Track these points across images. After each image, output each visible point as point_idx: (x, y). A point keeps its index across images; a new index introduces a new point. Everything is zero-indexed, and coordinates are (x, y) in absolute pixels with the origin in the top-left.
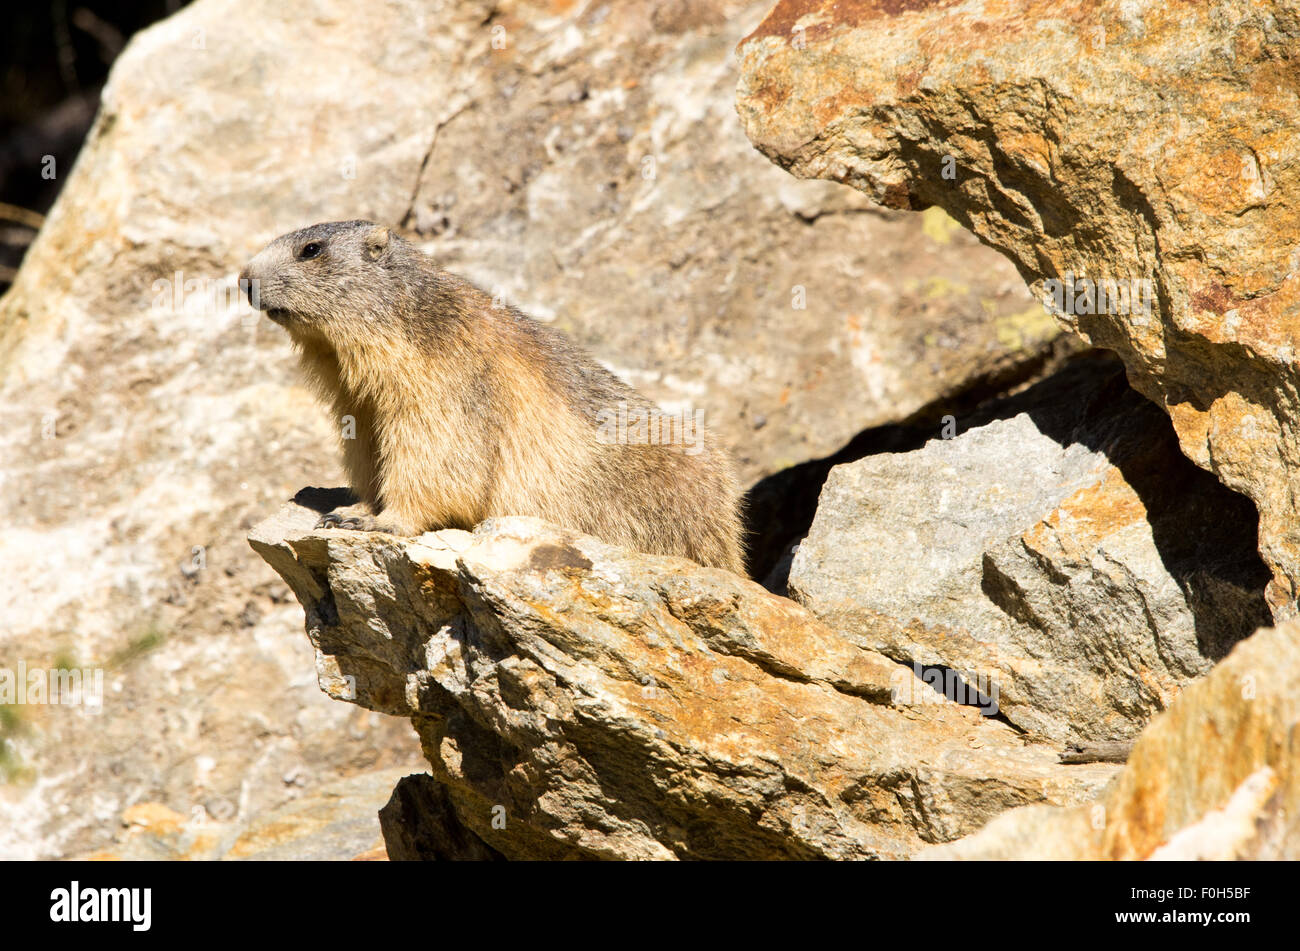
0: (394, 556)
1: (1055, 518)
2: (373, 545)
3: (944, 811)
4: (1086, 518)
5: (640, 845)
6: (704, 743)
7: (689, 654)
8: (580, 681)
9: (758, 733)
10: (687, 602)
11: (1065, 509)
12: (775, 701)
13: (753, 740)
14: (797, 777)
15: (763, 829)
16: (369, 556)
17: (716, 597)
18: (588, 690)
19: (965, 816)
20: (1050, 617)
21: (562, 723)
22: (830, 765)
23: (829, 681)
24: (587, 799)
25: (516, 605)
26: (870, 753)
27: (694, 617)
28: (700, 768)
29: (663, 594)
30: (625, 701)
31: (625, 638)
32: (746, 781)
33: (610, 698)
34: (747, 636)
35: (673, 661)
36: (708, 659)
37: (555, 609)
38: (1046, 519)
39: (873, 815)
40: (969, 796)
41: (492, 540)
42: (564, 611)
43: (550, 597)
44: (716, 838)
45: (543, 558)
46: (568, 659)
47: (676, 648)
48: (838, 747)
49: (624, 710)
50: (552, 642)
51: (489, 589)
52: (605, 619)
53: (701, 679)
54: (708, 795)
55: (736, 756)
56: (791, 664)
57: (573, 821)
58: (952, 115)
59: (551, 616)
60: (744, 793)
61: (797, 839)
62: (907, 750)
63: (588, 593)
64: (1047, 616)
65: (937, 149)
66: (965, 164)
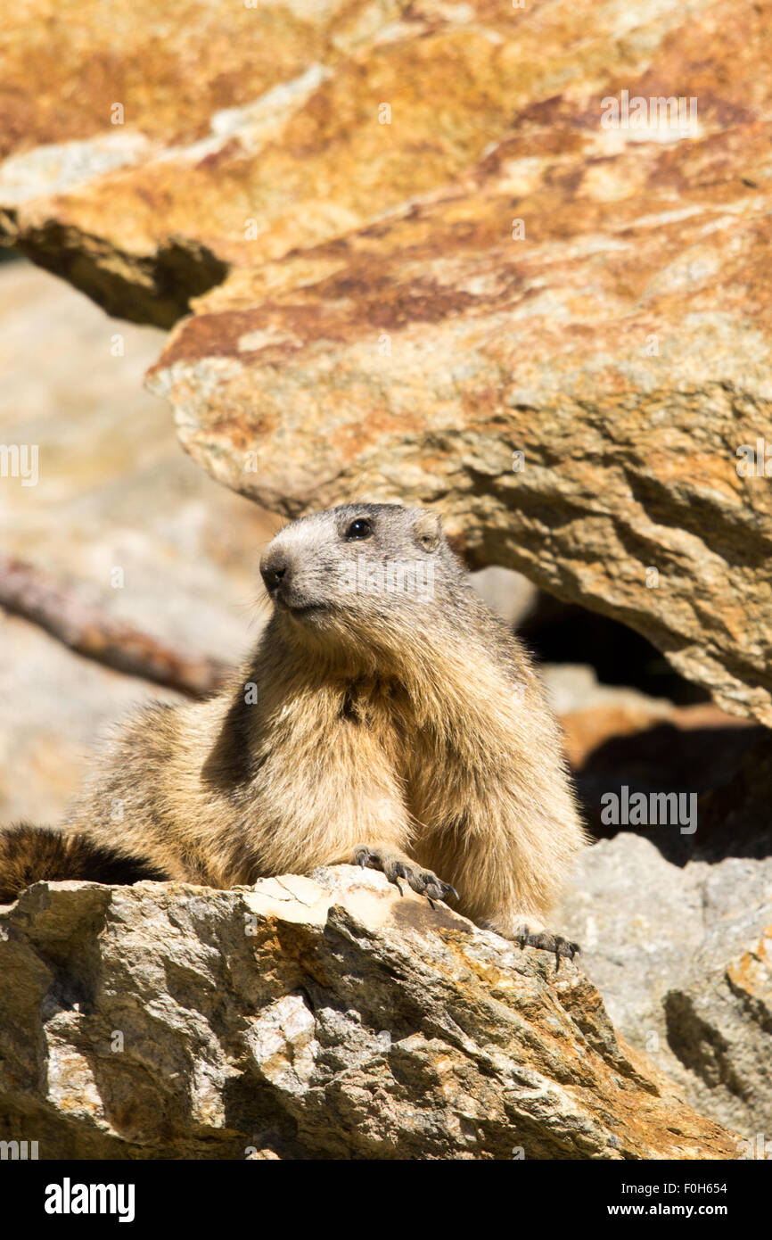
58: (566, 436)
65: (532, 483)
66: (579, 502)
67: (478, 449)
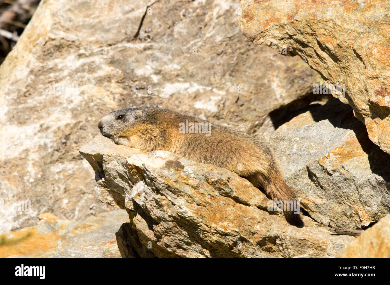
0: (123, 161)
1: (329, 156)
2: (117, 157)
3: (289, 248)
4: (338, 156)
5: (195, 255)
6: (216, 225)
7: (213, 196)
8: (178, 204)
9: (232, 222)
10: (213, 180)
11: (332, 153)
12: (239, 212)
13: (231, 225)
14: (244, 237)
15: (233, 252)
16: (116, 161)
17: (222, 179)
18: (181, 207)
19: (296, 250)
20: (326, 186)
21: (172, 216)
22: (255, 233)
23: (256, 205)
24: (179, 240)
25: (160, 179)
26: (268, 230)
27: (215, 185)
28: (214, 233)
29: (206, 177)
30: (192, 211)
31: (193, 191)
32: (228, 237)
33: (187, 210)
34: (231, 191)
35: (208, 198)
36: (219, 198)
37: (172, 181)
38: (326, 156)
39: (267, 249)
40: (297, 244)
41: (154, 158)
42: (175, 182)
43: (171, 177)
44: (218, 254)
45: (169, 164)
46: (176, 196)
47: (209, 194)
48: (257, 227)
49: (192, 213)
50: (171, 191)
51: (152, 174)
52: (188, 184)
53: (216, 204)
54: (216, 241)
55: (225, 230)
56: (244, 200)
57: (174, 246)
59: (171, 183)
60: (228, 241)
61: (243, 255)
62: (279, 228)
63: (183, 176)
64: (325, 186)
65: (299, 38)
66: (307, 44)
67: (289, 29)
